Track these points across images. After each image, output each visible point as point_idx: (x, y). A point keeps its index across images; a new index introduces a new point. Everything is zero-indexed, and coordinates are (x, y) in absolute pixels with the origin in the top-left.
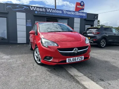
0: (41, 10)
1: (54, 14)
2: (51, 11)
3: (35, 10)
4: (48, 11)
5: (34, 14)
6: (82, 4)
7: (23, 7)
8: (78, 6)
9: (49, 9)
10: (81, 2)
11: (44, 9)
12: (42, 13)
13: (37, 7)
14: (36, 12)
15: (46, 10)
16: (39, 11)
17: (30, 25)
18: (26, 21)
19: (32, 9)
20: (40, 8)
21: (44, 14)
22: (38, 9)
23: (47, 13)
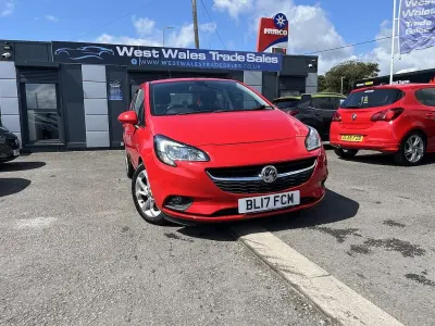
0: (147, 54)
1: (183, 64)
2: (174, 56)
3: (129, 54)
4: (166, 56)
5: (129, 68)
6: (280, 21)
7: (98, 51)
8: (266, 31)
9: (170, 51)
10: (277, 17)
11: (154, 52)
12: (150, 62)
13: (136, 48)
14: (134, 62)
15: (161, 54)
16: (143, 58)
17: (118, 98)
18: (108, 88)
19: (121, 54)
20: (142, 48)
21: (156, 66)
22: (138, 53)
23: (164, 63)
